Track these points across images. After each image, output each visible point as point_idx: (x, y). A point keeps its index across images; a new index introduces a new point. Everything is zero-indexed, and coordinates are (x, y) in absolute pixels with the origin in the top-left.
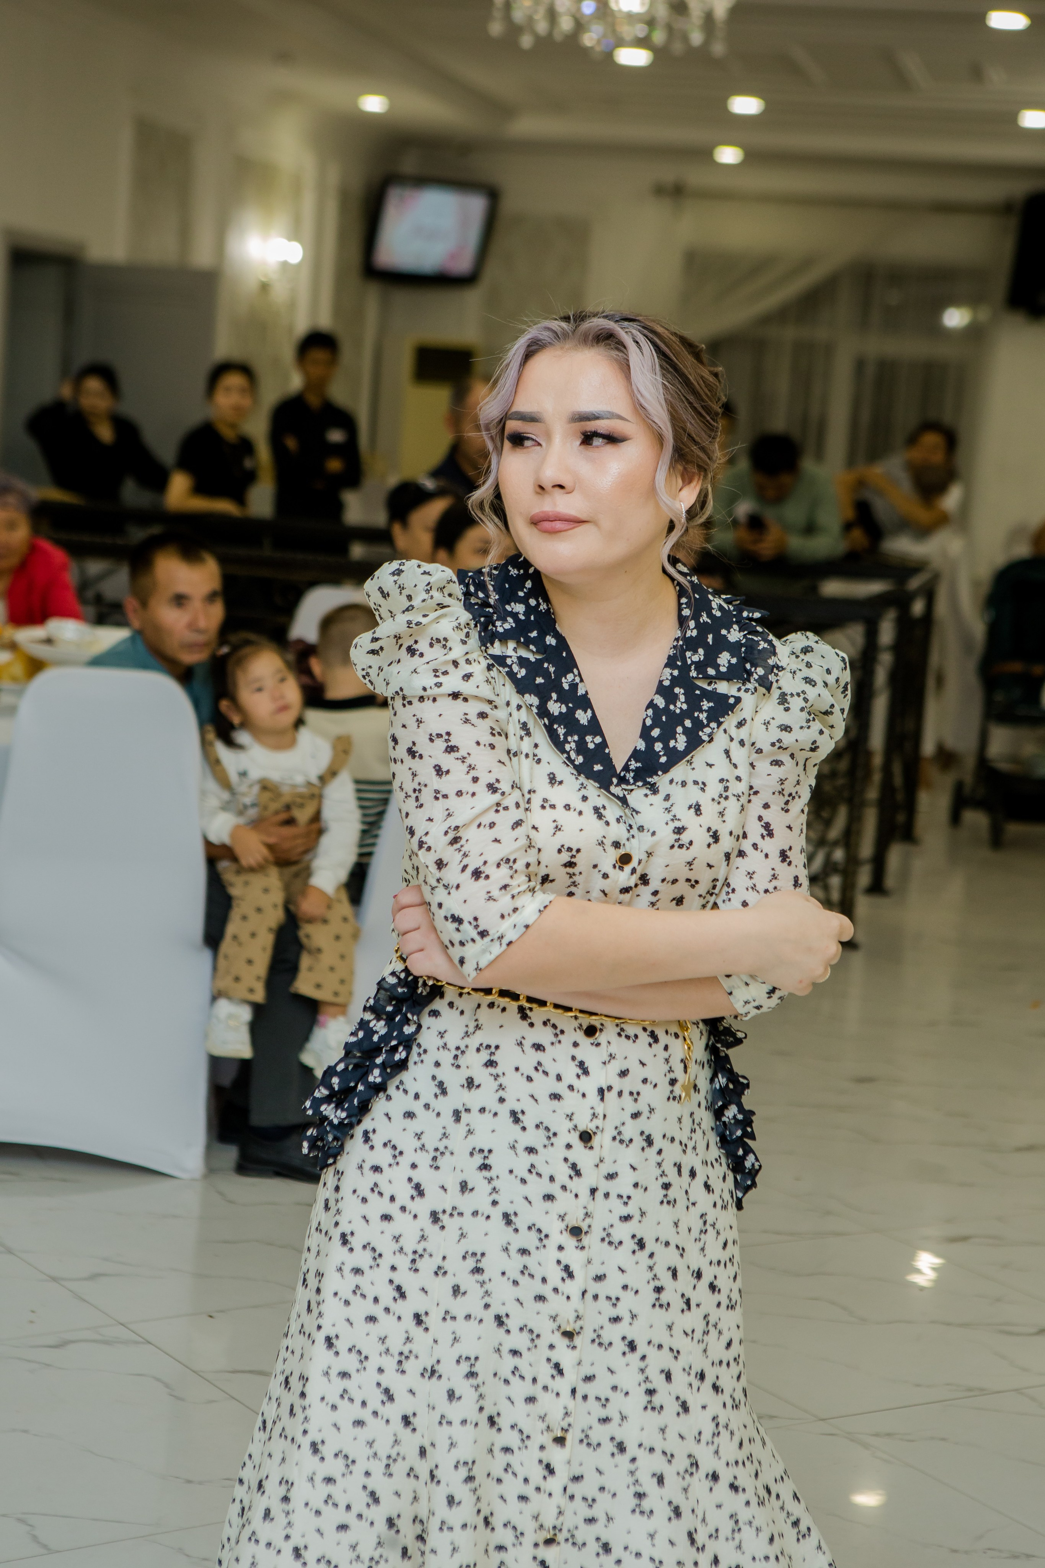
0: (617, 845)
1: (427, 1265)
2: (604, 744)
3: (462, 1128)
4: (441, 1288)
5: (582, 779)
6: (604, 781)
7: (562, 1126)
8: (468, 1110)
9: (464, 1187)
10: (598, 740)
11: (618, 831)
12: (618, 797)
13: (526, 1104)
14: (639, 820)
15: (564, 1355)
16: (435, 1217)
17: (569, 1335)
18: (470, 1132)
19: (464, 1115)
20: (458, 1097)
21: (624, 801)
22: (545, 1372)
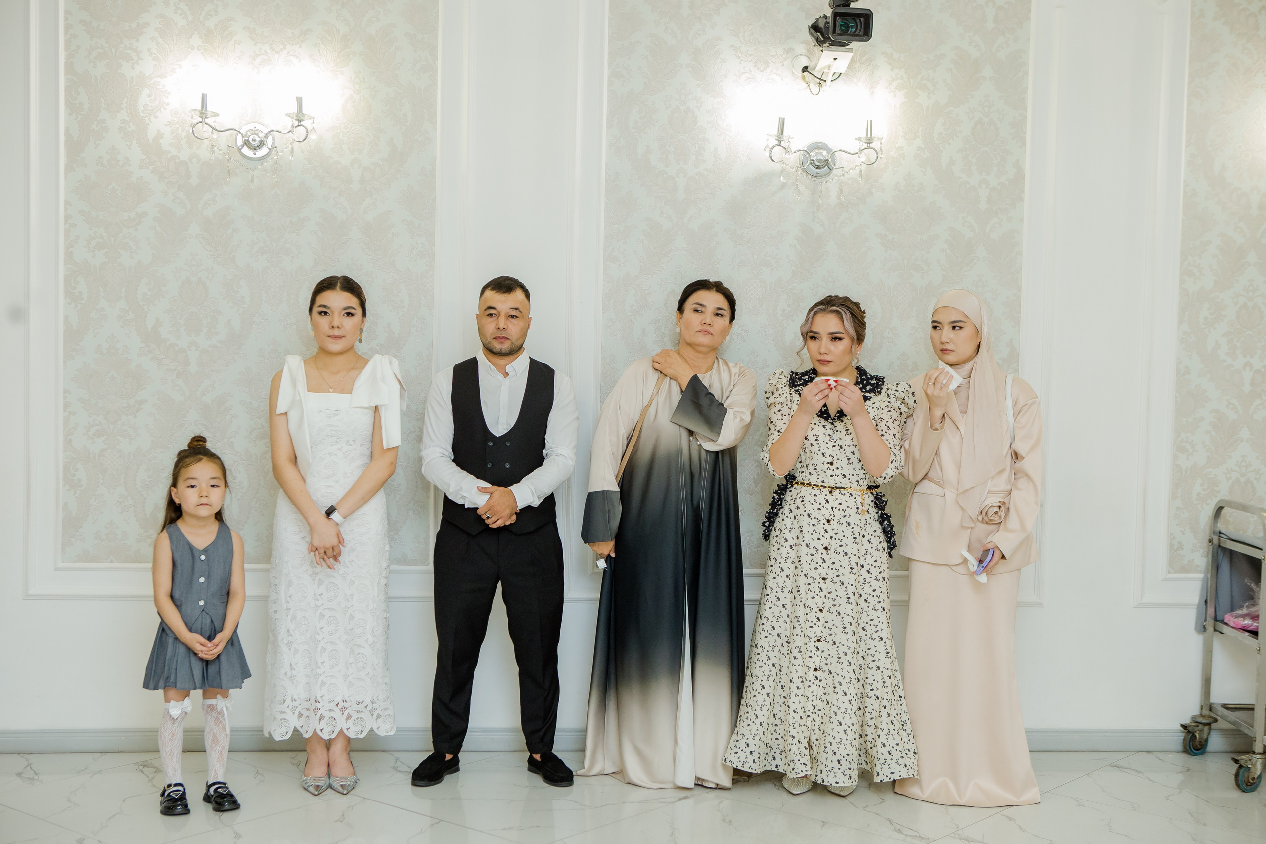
0: (829, 435)
1: (790, 561)
2: (827, 409)
3: (796, 520)
4: (793, 566)
5: (820, 418)
6: (826, 419)
7: (822, 518)
8: (797, 515)
9: (798, 538)
10: (826, 408)
11: (831, 432)
12: (830, 423)
13: (812, 512)
14: (837, 428)
15: (822, 585)
16: (791, 547)
17: (824, 579)
18: (798, 522)
19: (796, 517)
20: (795, 512)
21: (832, 424)
22: (817, 590)
